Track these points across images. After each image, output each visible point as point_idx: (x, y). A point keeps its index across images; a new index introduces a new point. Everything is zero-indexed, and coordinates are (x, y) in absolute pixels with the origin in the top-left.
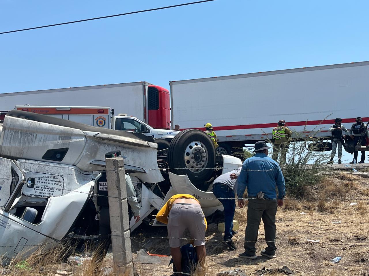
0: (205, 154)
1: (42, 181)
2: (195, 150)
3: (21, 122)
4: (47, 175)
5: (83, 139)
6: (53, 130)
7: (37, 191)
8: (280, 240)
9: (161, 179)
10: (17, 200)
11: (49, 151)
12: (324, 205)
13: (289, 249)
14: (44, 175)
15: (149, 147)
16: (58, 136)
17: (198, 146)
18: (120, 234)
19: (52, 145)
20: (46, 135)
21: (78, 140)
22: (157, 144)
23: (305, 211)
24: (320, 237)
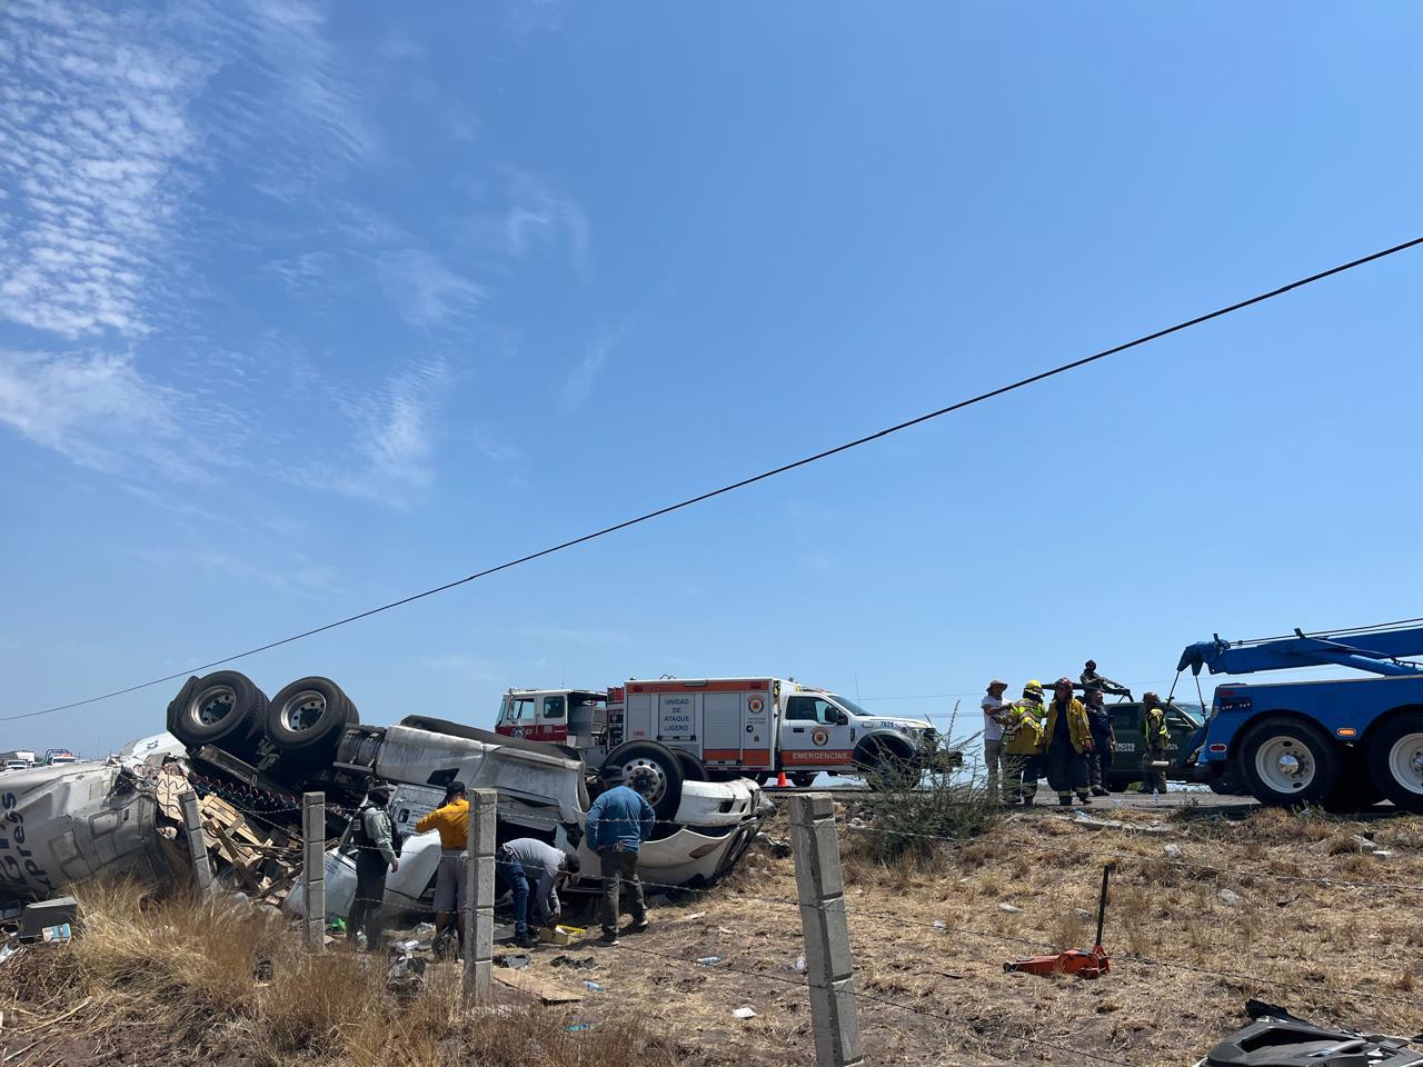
0: (656, 779)
5: (480, 755)
11: (435, 773)
14: (422, 806)
17: (644, 766)
19: (442, 763)
21: (474, 756)
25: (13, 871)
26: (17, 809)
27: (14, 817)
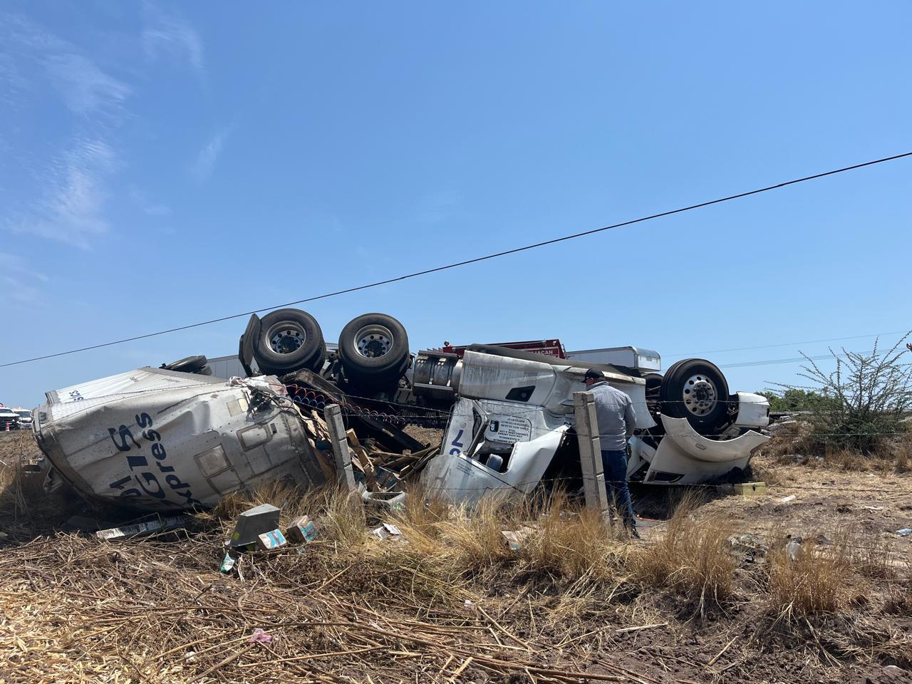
0: (712, 392)
1: (506, 424)
2: (698, 385)
3: (482, 357)
4: (511, 418)
5: (552, 375)
6: (517, 365)
7: (501, 435)
8: (825, 506)
9: (653, 424)
10: (479, 446)
11: (513, 390)
12: (906, 463)
13: (836, 518)
14: (509, 417)
15: (634, 383)
16: (523, 373)
17: (702, 381)
18: (592, 477)
19: (518, 382)
20: (509, 371)
21: (546, 376)
22: (645, 380)
23: (876, 472)
24: (886, 502)
25: (152, 487)
26: (155, 427)
27: (152, 435)
